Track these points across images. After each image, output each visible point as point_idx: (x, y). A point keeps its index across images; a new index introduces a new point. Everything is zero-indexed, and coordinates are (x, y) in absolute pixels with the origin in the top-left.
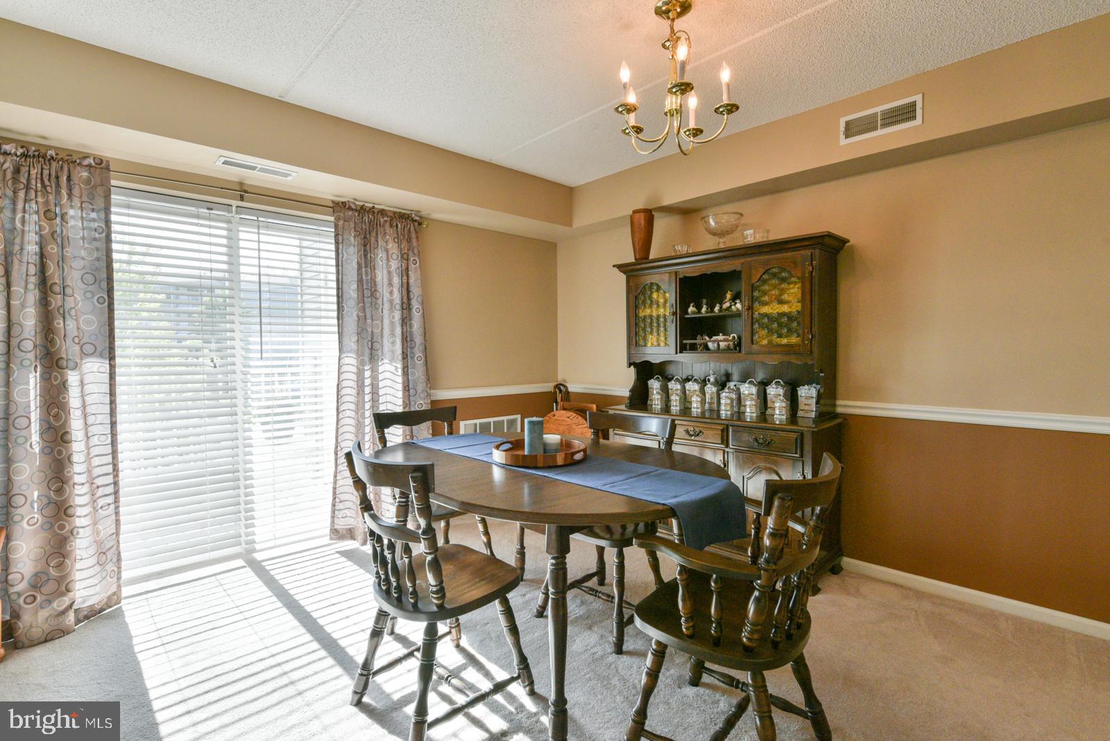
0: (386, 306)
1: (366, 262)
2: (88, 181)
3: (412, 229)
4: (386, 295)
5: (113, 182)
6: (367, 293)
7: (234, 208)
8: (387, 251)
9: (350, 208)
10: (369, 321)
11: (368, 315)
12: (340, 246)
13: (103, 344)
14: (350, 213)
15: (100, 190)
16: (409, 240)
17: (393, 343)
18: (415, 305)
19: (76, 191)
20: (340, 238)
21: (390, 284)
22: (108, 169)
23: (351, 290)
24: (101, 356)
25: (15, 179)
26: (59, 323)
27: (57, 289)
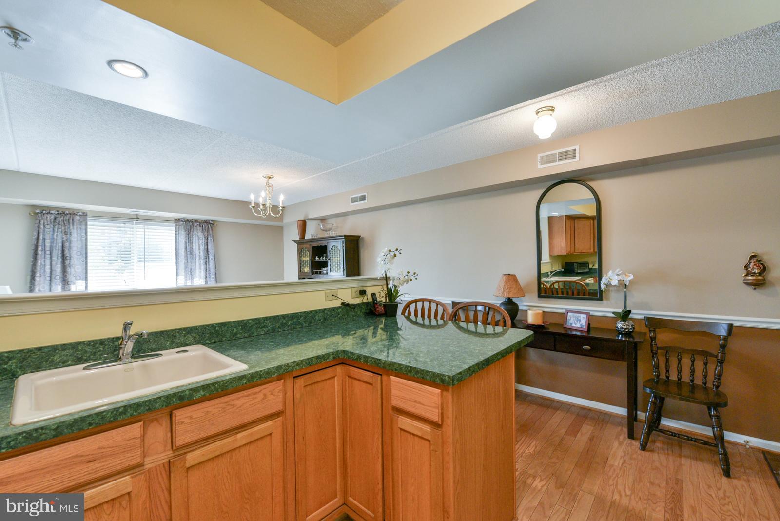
0: (198, 258)
1: (189, 240)
2: (79, 220)
3: (210, 227)
4: (198, 253)
5: (88, 219)
6: (189, 253)
7: (134, 223)
8: (198, 236)
9: (182, 221)
10: (189, 264)
11: (189, 262)
12: (177, 235)
13: (84, 276)
14: (182, 223)
15: (84, 223)
16: (208, 231)
17: (200, 272)
18: (211, 256)
19: (75, 224)
20: (177, 232)
21: (199, 249)
22: (86, 215)
23: (182, 252)
24: (82, 280)
25: (54, 222)
26: (68, 269)
27: (68, 258)
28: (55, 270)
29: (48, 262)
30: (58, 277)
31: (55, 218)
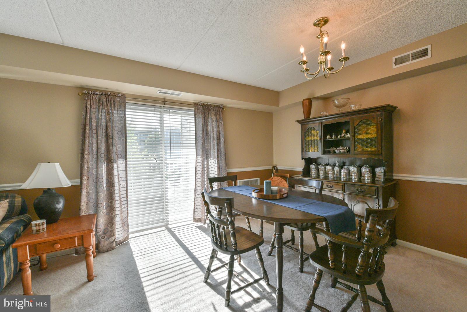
0: (212, 139)
1: (205, 123)
2: (119, 102)
3: (220, 111)
4: (212, 135)
5: (127, 101)
6: (205, 135)
7: (162, 107)
8: (212, 119)
9: (199, 105)
10: (206, 144)
11: (206, 142)
12: (196, 119)
13: (124, 155)
14: (200, 106)
15: (123, 104)
16: (219, 115)
17: (214, 152)
18: (222, 138)
19: (116, 105)
20: (196, 115)
21: (213, 131)
22: (125, 97)
23: (200, 134)
24: (123, 159)
25: (99, 102)
26: (111, 148)
27: (111, 137)
28: (101, 149)
29: (94, 141)
30: (103, 155)
31: (100, 100)
